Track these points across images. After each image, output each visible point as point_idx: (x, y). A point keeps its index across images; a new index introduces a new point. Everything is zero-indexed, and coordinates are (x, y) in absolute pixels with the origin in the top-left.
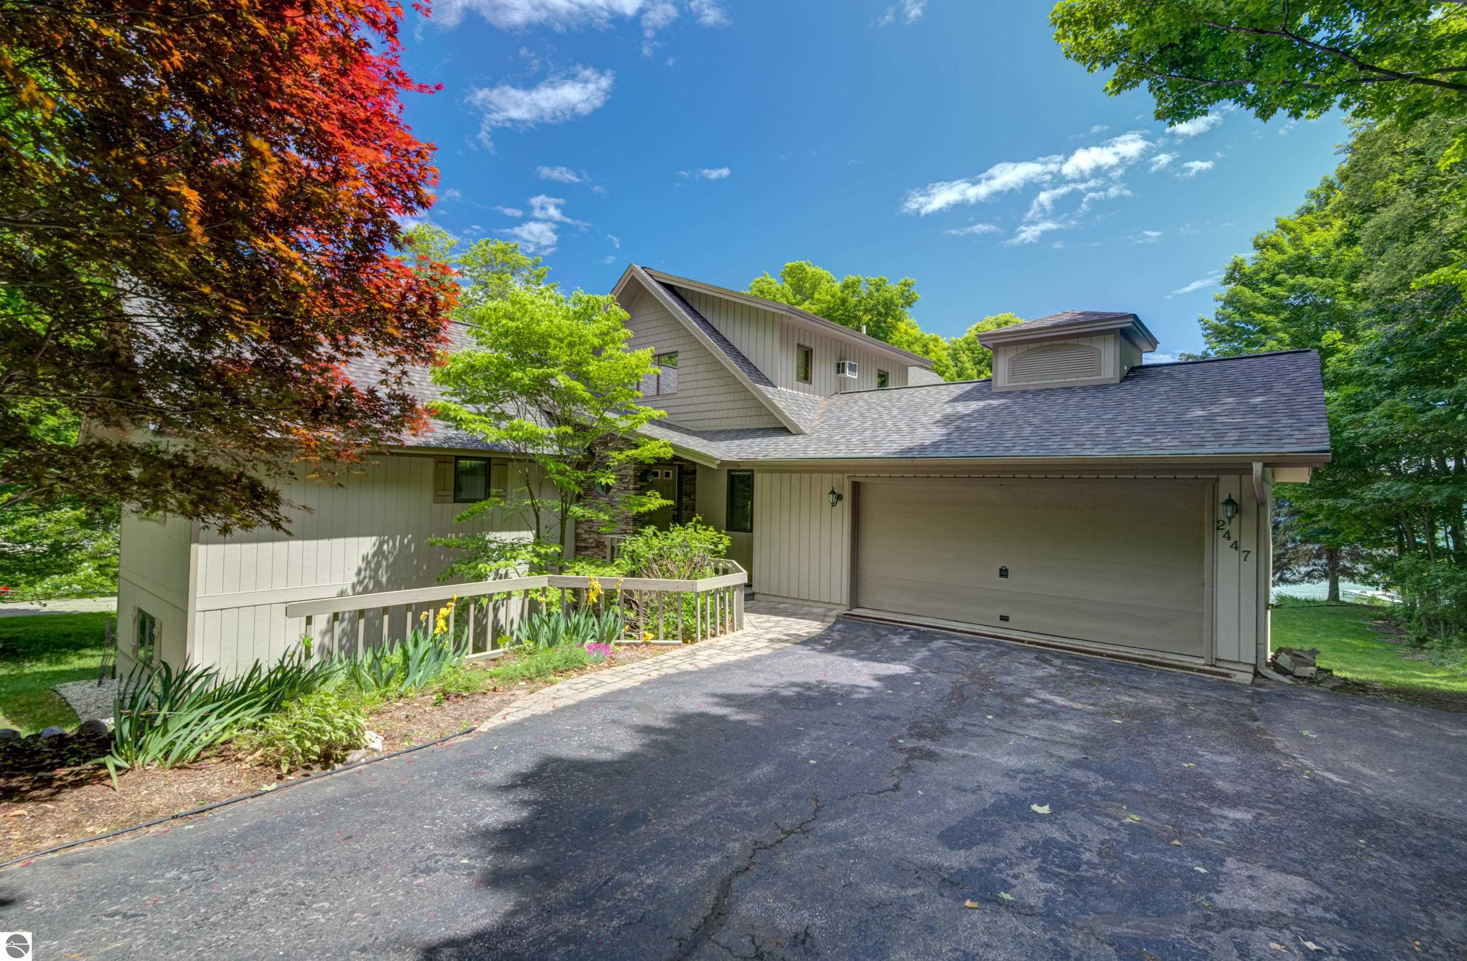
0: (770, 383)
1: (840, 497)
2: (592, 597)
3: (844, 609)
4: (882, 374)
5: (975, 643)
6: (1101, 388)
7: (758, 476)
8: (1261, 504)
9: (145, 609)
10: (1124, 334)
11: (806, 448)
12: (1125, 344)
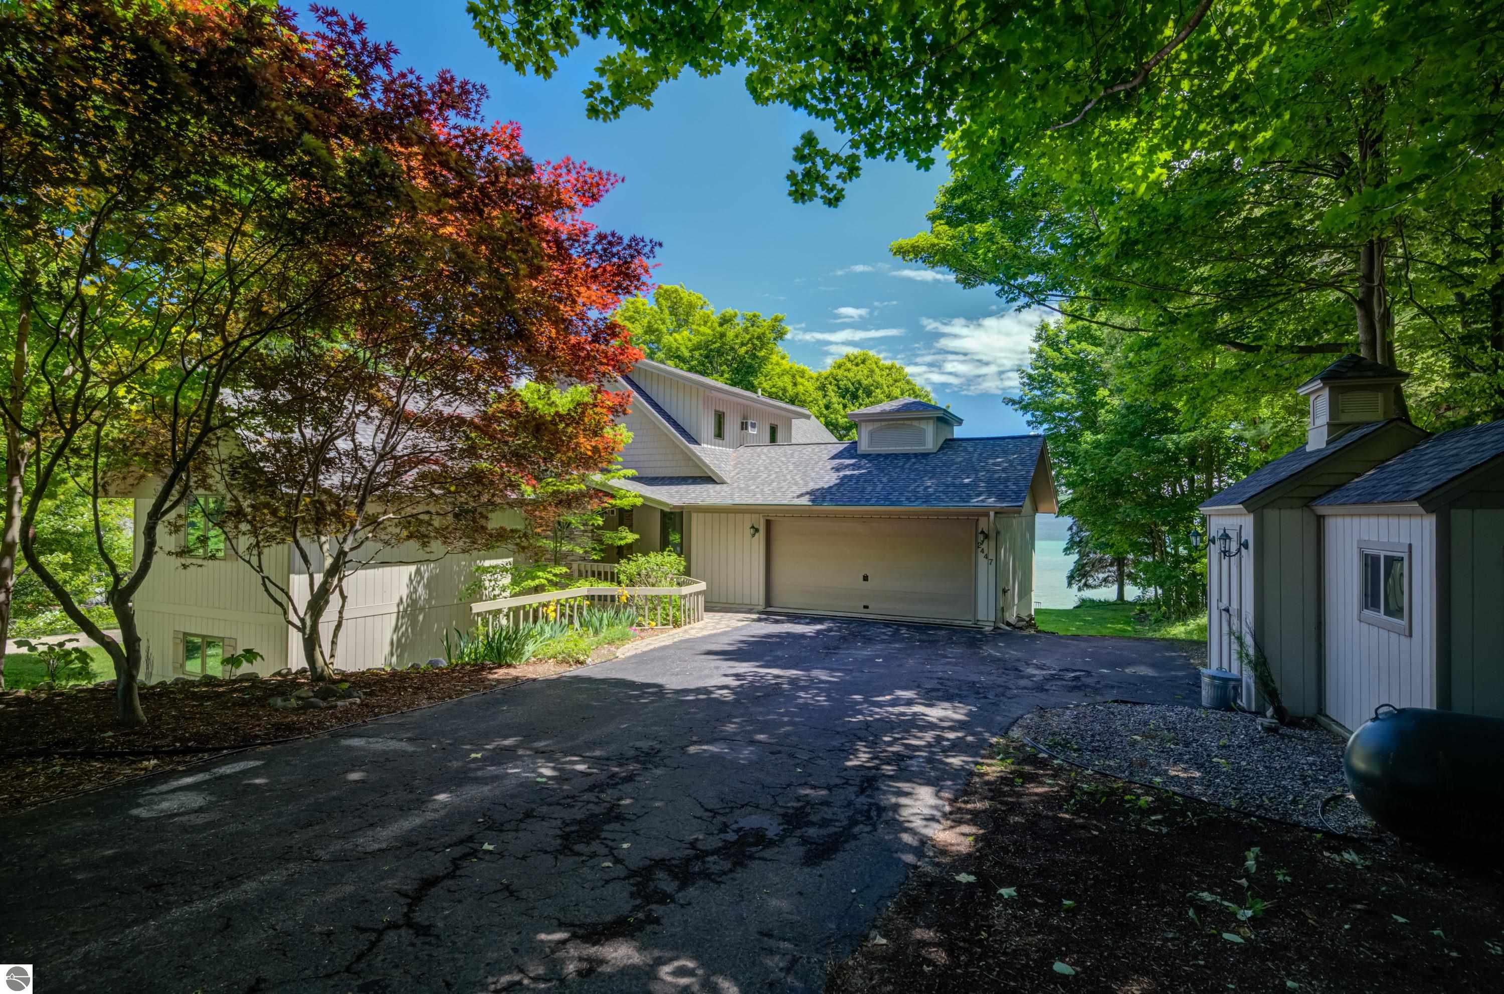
0: (696, 442)
1: (757, 530)
2: (624, 599)
3: (761, 608)
4: (773, 430)
5: (850, 621)
6: (925, 455)
7: (694, 516)
8: (998, 533)
9: (198, 632)
10: (940, 420)
11: (732, 495)
12: (941, 425)
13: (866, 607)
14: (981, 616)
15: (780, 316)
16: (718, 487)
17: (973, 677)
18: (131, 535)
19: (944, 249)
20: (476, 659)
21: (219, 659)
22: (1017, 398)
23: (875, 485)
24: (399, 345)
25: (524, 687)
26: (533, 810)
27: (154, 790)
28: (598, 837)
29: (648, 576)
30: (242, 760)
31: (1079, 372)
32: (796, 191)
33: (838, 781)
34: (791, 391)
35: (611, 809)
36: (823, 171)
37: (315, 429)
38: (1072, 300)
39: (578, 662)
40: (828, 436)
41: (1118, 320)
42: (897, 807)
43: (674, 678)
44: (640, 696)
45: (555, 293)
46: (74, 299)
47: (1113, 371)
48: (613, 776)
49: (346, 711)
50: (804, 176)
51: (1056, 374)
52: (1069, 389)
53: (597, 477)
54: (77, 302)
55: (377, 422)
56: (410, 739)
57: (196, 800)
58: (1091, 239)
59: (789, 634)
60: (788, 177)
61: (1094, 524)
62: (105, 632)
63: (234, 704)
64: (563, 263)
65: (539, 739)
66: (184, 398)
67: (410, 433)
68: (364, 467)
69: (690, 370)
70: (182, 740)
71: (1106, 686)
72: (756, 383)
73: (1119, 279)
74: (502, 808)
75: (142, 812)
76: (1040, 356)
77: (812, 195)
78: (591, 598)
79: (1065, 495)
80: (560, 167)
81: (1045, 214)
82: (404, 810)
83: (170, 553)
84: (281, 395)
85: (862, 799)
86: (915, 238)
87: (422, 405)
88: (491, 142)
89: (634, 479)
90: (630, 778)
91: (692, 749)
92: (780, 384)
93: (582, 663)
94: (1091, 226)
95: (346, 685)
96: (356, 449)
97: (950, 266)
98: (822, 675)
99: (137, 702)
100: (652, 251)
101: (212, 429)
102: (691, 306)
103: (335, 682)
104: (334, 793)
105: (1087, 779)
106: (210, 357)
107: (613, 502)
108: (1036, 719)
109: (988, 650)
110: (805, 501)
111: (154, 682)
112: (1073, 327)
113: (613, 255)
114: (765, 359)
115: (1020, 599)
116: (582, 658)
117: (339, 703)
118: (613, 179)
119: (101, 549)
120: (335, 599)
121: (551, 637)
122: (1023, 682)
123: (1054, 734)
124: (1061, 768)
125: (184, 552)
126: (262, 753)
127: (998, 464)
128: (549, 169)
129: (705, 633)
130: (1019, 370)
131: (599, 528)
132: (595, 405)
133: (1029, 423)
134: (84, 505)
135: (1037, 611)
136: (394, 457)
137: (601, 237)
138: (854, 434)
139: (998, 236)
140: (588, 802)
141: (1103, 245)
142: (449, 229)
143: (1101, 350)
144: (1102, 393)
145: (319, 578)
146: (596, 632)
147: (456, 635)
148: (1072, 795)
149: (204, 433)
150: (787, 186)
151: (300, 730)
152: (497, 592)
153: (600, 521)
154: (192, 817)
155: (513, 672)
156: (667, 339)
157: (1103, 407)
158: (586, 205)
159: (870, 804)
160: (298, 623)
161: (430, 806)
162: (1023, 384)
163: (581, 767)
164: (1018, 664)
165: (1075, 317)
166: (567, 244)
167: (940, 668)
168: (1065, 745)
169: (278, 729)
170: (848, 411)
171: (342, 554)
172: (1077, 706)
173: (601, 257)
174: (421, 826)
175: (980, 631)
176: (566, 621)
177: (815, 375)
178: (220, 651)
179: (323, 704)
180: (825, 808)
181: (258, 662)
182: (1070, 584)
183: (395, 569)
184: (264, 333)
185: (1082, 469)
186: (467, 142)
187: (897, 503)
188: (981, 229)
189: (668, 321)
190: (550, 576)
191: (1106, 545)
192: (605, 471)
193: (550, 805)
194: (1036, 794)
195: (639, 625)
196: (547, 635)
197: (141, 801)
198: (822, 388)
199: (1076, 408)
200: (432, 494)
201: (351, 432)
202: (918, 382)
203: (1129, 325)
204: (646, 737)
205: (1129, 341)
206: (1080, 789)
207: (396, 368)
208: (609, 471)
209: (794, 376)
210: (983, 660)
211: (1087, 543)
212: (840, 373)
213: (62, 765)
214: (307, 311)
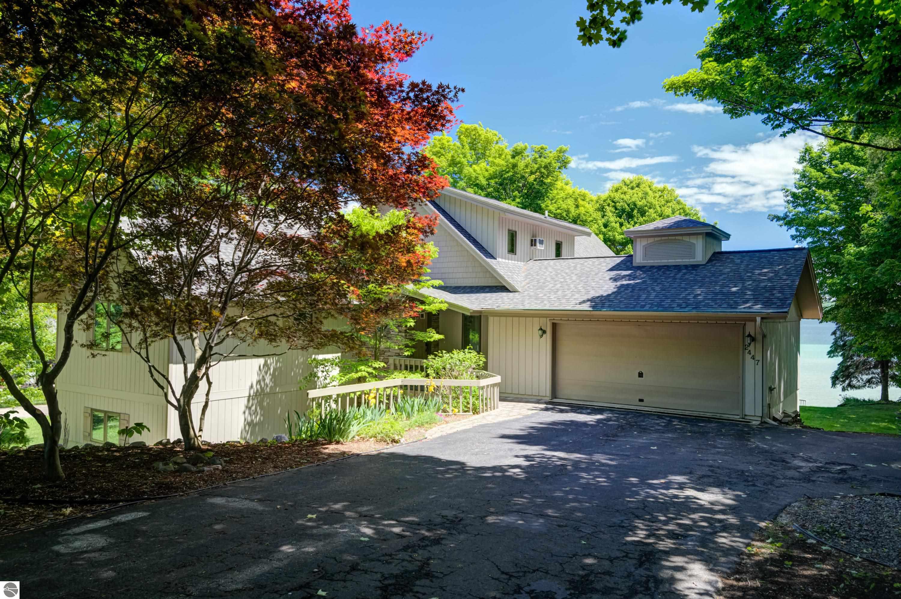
0: (492, 257)
1: (544, 332)
2: (431, 389)
3: (548, 399)
4: (559, 246)
5: (626, 412)
6: (695, 267)
7: (491, 319)
8: (764, 336)
9: (102, 408)
10: (708, 235)
11: (523, 302)
12: (710, 240)
13: (641, 400)
14: (749, 410)
15: (564, 148)
16: (511, 295)
17: (741, 467)
18: (55, 331)
19: (713, 83)
20: (311, 436)
21: (117, 430)
22: (781, 215)
23: (649, 294)
24: (253, 180)
25: (351, 460)
26: (358, 564)
27: (69, 532)
28: (411, 590)
29: (452, 370)
30: (133, 511)
31: (841, 190)
32: (585, 35)
33: (618, 554)
34: (573, 212)
35: (422, 568)
36: (608, 17)
37: (189, 248)
38: (835, 124)
39: (394, 441)
40: (607, 251)
41: (881, 141)
42: (673, 580)
43: (474, 458)
44: (446, 472)
45: (377, 134)
46: (19, 150)
47: (877, 188)
48: (424, 538)
49: (211, 475)
50: (591, 22)
51: (820, 192)
52: (833, 206)
53: (410, 287)
54: (21, 152)
55: (235, 242)
56: (260, 500)
57: (100, 541)
58: (854, 69)
59: (572, 422)
60: (578, 24)
61: (858, 328)
62: (37, 407)
63: (128, 466)
64: (383, 108)
65: (362, 505)
66: (94, 225)
67: (261, 251)
68: (226, 279)
69: (487, 195)
70: (90, 493)
71: (872, 480)
72: (543, 206)
73: (882, 103)
74: (332, 561)
75: (60, 548)
76: (803, 176)
77: (598, 38)
78: (404, 387)
79: (829, 302)
80: (381, 29)
81: (808, 48)
82: (256, 558)
83: (82, 345)
84: (163, 222)
85: (641, 571)
86: (686, 75)
87: (270, 228)
88: (326, 12)
89: (440, 288)
90: (437, 541)
91: (491, 519)
92: (564, 206)
93: (396, 442)
94: (854, 56)
95: (211, 454)
96: (220, 264)
97: (718, 99)
98: (600, 458)
99: (58, 462)
100: (455, 96)
101: (114, 249)
102: (488, 142)
103: (203, 451)
104: (202, 541)
105: (856, 567)
106: (114, 192)
107: (423, 307)
108: (804, 507)
109: (755, 443)
110: (586, 307)
111: (70, 446)
112: (836, 149)
113: (424, 100)
114: (551, 185)
115: (785, 397)
116: (397, 438)
117: (206, 469)
118: (423, 39)
119: (34, 342)
120: (203, 384)
121: (372, 420)
122: (791, 473)
123: (822, 522)
124: (829, 553)
125: (92, 345)
126: (148, 506)
127: (765, 274)
128: (373, 31)
129: (501, 419)
130: (785, 190)
131: (411, 328)
132: (408, 227)
133: (793, 237)
134: (22, 307)
135: (803, 408)
136: (250, 271)
137: (413, 86)
138: (629, 249)
139: (764, 68)
140: (403, 560)
141: (866, 73)
142: (293, 84)
143: (863, 169)
144: (866, 208)
145: (191, 367)
146: (409, 416)
147: (295, 417)
148: (841, 580)
149: (108, 253)
150: (577, 32)
151: (177, 489)
152: (327, 381)
153: (411, 323)
154: (96, 555)
155: (341, 448)
156: (467, 170)
157: (866, 221)
158: (401, 60)
159: (648, 576)
160: (176, 403)
161: (276, 556)
162: (788, 202)
163: (397, 530)
164: (784, 456)
165: (838, 139)
166: (386, 93)
167: (710, 457)
168: (833, 533)
169: (160, 488)
170: (624, 228)
171: (209, 347)
172: (844, 497)
173: (413, 102)
174: (269, 572)
175: (747, 424)
176: (383, 407)
177: (595, 198)
178: (117, 423)
179: (194, 469)
180: (608, 578)
181: (145, 432)
182: (834, 384)
183: (249, 361)
184: (152, 172)
185: (845, 278)
186: (308, 13)
187: (669, 308)
188: (747, 63)
189: (468, 155)
190: (370, 370)
191: (870, 348)
192: (417, 282)
193: (372, 560)
194: (806, 577)
195: (444, 411)
196: (369, 418)
197: (60, 539)
198: (602, 209)
199: (839, 222)
200: (278, 302)
201: (216, 250)
202: (689, 203)
203: (891, 145)
204: (451, 507)
205: (891, 160)
206: (848, 574)
207: (250, 198)
208: (419, 282)
209: (576, 200)
210: (751, 451)
211: (851, 346)
212: (617, 196)
213: (5, 509)
214: (184, 154)
